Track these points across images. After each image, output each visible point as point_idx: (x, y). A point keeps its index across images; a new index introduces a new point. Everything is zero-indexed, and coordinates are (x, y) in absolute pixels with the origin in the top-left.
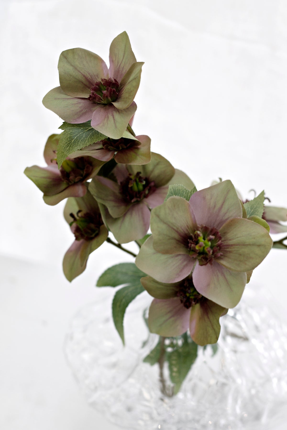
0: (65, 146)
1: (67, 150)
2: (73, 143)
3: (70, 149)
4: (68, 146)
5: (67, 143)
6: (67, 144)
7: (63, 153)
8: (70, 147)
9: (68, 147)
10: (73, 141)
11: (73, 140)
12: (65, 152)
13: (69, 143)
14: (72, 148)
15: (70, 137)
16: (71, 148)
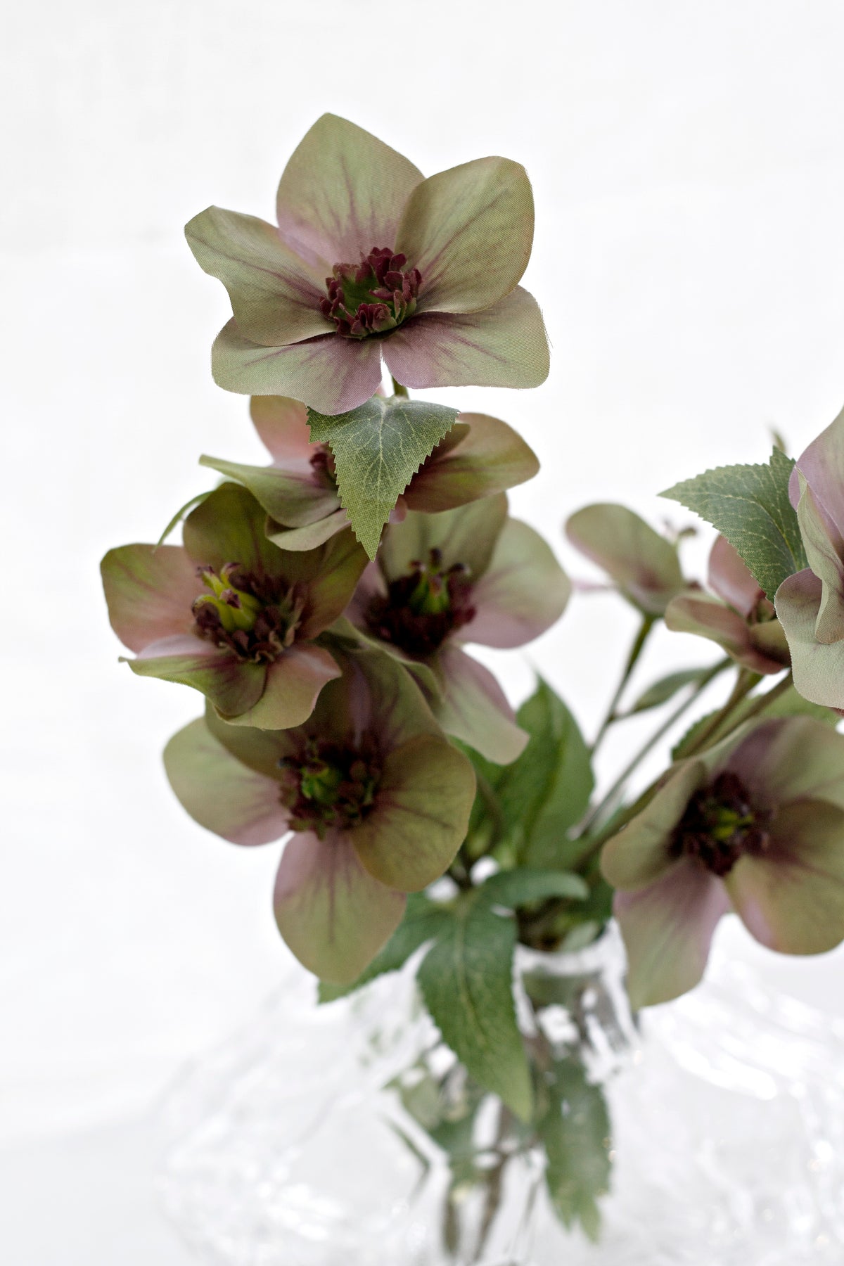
0: (364, 481)
1: (382, 489)
2: (387, 464)
3: (388, 481)
4: (376, 477)
5: (364, 470)
6: (367, 474)
7: (372, 501)
8: (384, 474)
9: (380, 480)
10: (382, 459)
11: (381, 455)
12: (378, 498)
13: (372, 469)
14: (392, 477)
15: (364, 452)
16: (389, 478)
